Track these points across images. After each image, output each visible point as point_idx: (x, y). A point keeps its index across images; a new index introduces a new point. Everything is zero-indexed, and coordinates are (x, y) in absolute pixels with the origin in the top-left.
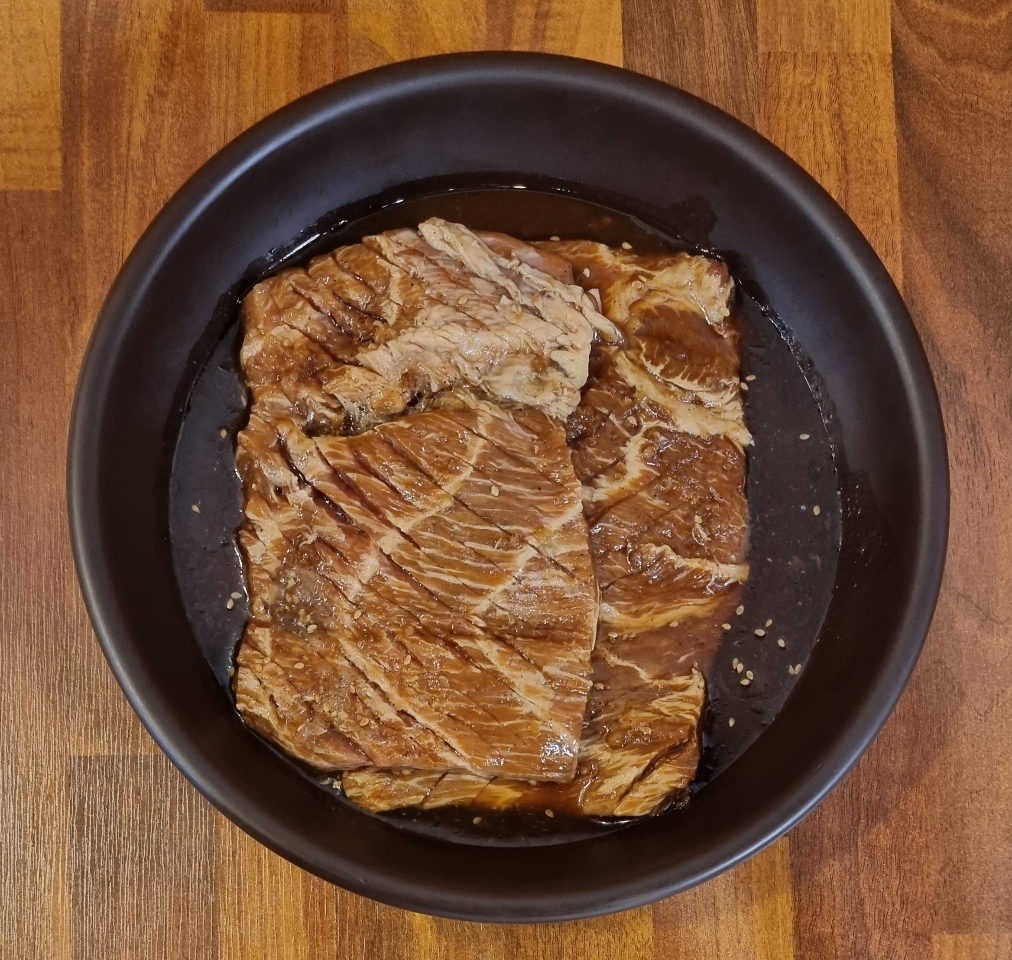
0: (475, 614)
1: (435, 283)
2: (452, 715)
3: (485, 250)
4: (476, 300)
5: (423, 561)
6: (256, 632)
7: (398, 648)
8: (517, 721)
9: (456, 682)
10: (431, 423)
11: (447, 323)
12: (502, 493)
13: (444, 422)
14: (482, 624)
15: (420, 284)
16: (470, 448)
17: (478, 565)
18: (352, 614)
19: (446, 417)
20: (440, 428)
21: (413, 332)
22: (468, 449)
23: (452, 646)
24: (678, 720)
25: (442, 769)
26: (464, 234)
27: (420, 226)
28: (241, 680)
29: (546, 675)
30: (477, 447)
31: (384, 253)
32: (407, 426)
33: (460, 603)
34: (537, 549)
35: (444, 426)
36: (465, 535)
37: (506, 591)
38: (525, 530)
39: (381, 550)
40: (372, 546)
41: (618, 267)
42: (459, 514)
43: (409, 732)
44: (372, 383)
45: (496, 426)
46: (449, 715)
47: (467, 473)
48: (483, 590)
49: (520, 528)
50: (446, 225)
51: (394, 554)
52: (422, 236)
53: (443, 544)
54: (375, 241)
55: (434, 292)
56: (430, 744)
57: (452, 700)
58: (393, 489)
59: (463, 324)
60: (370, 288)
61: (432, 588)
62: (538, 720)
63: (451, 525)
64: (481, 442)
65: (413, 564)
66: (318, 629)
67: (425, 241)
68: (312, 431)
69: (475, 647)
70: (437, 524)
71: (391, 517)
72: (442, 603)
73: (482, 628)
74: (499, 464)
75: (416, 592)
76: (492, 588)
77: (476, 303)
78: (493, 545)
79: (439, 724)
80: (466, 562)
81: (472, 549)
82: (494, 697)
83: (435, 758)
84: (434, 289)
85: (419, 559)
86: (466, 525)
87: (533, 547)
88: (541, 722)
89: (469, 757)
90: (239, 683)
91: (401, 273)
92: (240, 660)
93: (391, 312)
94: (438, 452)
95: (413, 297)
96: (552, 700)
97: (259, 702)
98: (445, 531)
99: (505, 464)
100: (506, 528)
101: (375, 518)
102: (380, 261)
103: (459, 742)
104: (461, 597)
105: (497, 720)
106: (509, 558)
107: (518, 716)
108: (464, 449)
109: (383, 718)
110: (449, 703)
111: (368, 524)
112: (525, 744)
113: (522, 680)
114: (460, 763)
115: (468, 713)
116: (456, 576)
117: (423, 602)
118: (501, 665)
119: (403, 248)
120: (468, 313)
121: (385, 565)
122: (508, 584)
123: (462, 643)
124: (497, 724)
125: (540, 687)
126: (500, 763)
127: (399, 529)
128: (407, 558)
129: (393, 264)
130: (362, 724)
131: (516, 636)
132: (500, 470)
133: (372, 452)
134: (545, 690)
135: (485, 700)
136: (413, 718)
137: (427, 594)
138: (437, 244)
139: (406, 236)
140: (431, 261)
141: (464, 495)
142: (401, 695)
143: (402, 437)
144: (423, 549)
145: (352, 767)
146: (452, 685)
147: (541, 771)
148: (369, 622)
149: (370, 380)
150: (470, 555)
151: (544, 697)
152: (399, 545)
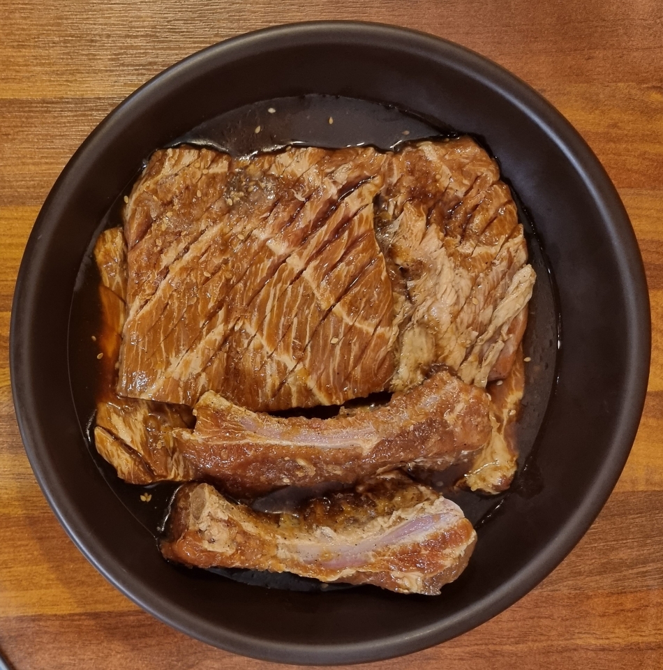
0: (244, 323)
1: (489, 280)
2: (168, 307)
3: (514, 314)
4: (475, 312)
5: (282, 286)
6: (225, 162)
7: (216, 267)
8: (164, 354)
9: (193, 309)
10: (384, 296)
11: (456, 292)
12: (334, 346)
13: (384, 305)
14: (237, 328)
15: (487, 268)
16: (366, 323)
17: (281, 327)
18: (241, 233)
19: (388, 306)
20: (381, 302)
21: (450, 267)
22: (366, 322)
23: (219, 306)
24: (169, 466)
25: (128, 300)
26: (525, 298)
27: (530, 265)
28: (189, 152)
29: (199, 375)
30: (367, 327)
31: (510, 240)
32: (383, 278)
33: (251, 313)
34: (292, 371)
35: (382, 305)
36: (302, 318)
37: (262, 347)
38: (307, 362)
39: (290, 256)
40: (293, 249)
41: (506, 407)
42: (317, 314)
43: (152, 276)
44: (414, 238)
45: (383, 340)
46: (168, 304)
47: (348, 320)
48: (262, 331)
49: (309, 358)
50: (531, 284)
51: (286, 266)
52: (522, 267)
53: (295, 301)
54: (519, 234)
55: (481, 280)
56: (144, 290)
57: (179, 306)
58: (335, 266)
59: (456, 303)
60: (483, 231)
61: (263, 293)
62: (166, 369)
63: (308, 308)
64: (371, 330)
65: (279, 280)
66: (229, 206)
67: (518, 270)
68: (377, 200)
69: (218, 323)
70: (309, 298)
71: (313, 264)
72: (251, 301)
73: (233, 328)
74: (355, 345)
75: (258, 281)
76: (264, 337)
77: (473, 311)
78: (295, 338)
79: (161, 297)
80: (283, 319)
81: (292, 323)
82: (182, 337)
83: (135, 295)
84: (484, 280)
85: (283, 284)
86: (309, 319)
87: (295, 366)
88: (163, 370)
89: (137, 319)
90: (187, 151)
91: (495, 253)
92: (204, 151)
93: (466, 248)
94: (364, 300)
95: (478, 264)
96: (180, 379)
97: (173, 166)
98: (304, 304)
99: (355, 349)
100: (309, 348)
101: (314, 252)
102: (503, 238)
103: (147, 312)
104: (256, 313)
105: (165, 339)
106: (287, 349)
107: (168, 354)
108: (366, 318)
109: (162, 256)
110: (176, 305)
111: (309, 247)
112: (148, 359)
113: (195, 358)
114: (132, 313)
115: (169, 318)
116: (272, 310)
117: (252, 286)
118: (206, 342)
119: (513, 254)
120: (465, 306)
121: (279, 259)
122: (267, 349)
123: (221, 313)
124: (162, 339)
125: (190, 370)
126: (133, 342)
127: (305, 269)
128: (283, 275)
129: (501, 247)
130: (157, 241)
131: (227, 352)
132: (350, 344)
133: (364, 250)
134: (187, 374)
135: (180, 330)
136: (165, 278)
137: (257, 288)
138: (516, 279)
139: (522, 255)
140: (504, 275)
141: (332, 318)
142: (181, 269)
143: (375, 274)
144: (291, 286)
145: (126, 235)
146: (190, 306)
147: (127, 372)
148: (236, 245)
149: (416, 236)
150: (288, 322)
151: (182, 373)
152: (293, 269)
